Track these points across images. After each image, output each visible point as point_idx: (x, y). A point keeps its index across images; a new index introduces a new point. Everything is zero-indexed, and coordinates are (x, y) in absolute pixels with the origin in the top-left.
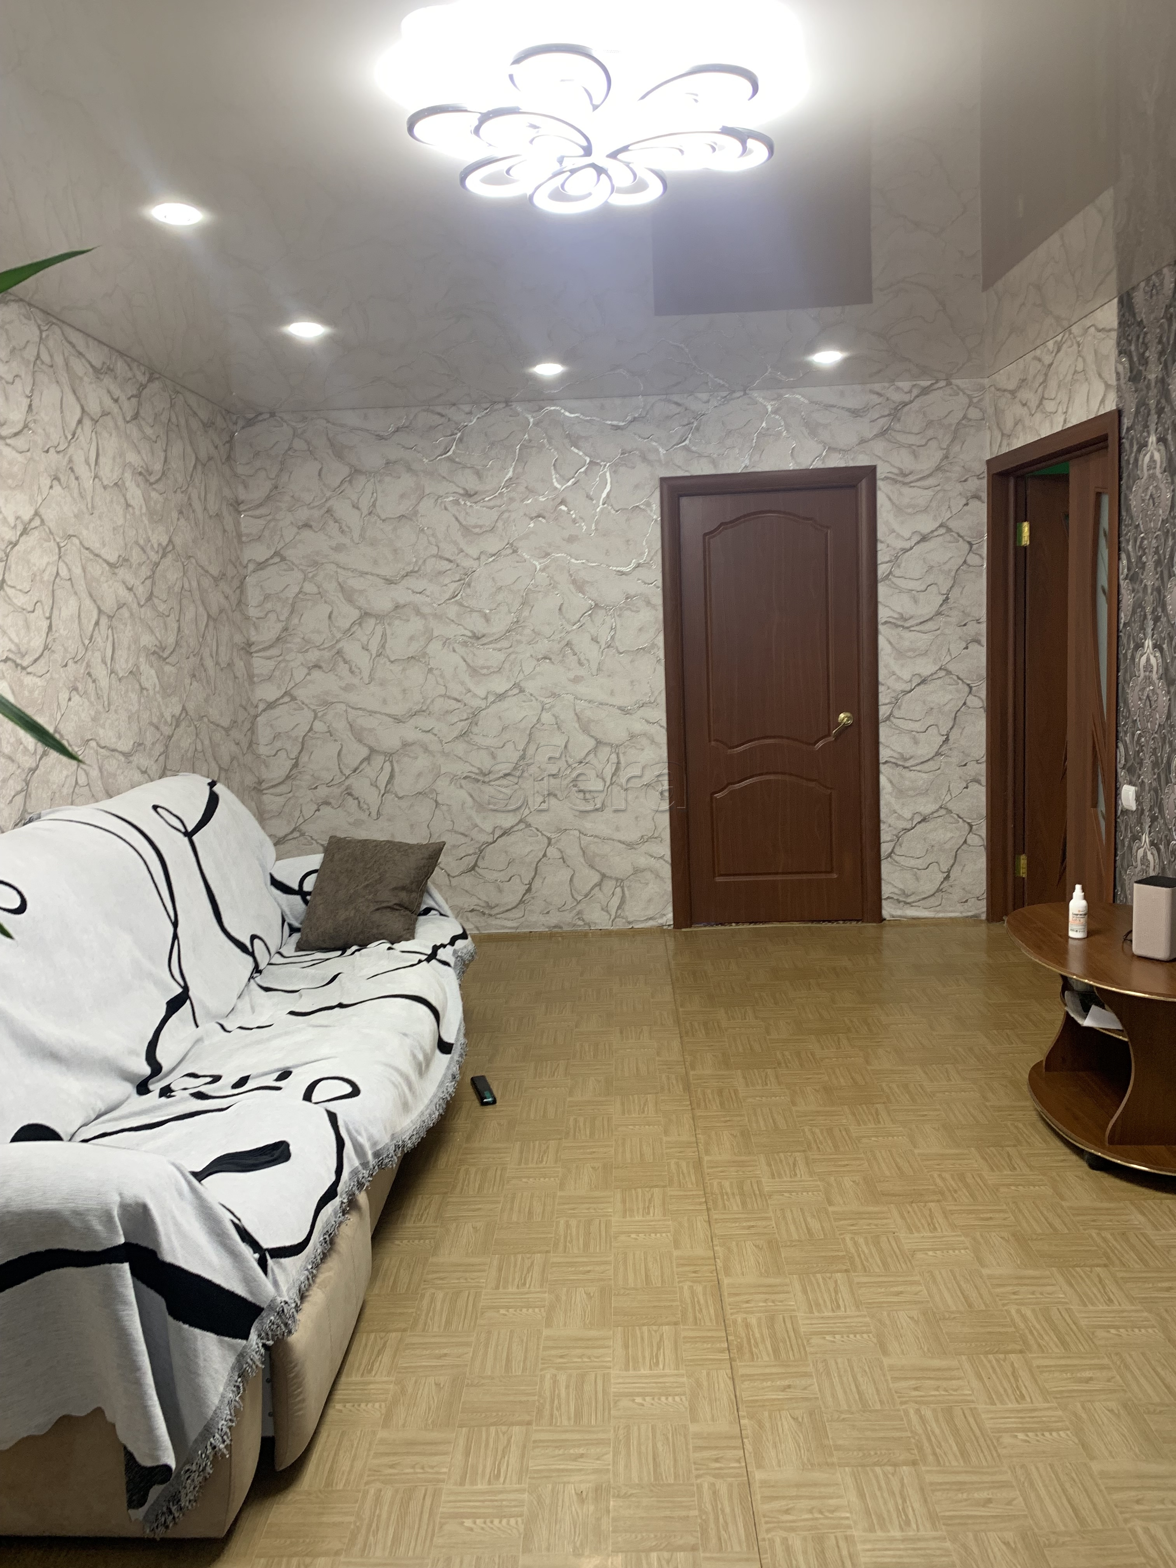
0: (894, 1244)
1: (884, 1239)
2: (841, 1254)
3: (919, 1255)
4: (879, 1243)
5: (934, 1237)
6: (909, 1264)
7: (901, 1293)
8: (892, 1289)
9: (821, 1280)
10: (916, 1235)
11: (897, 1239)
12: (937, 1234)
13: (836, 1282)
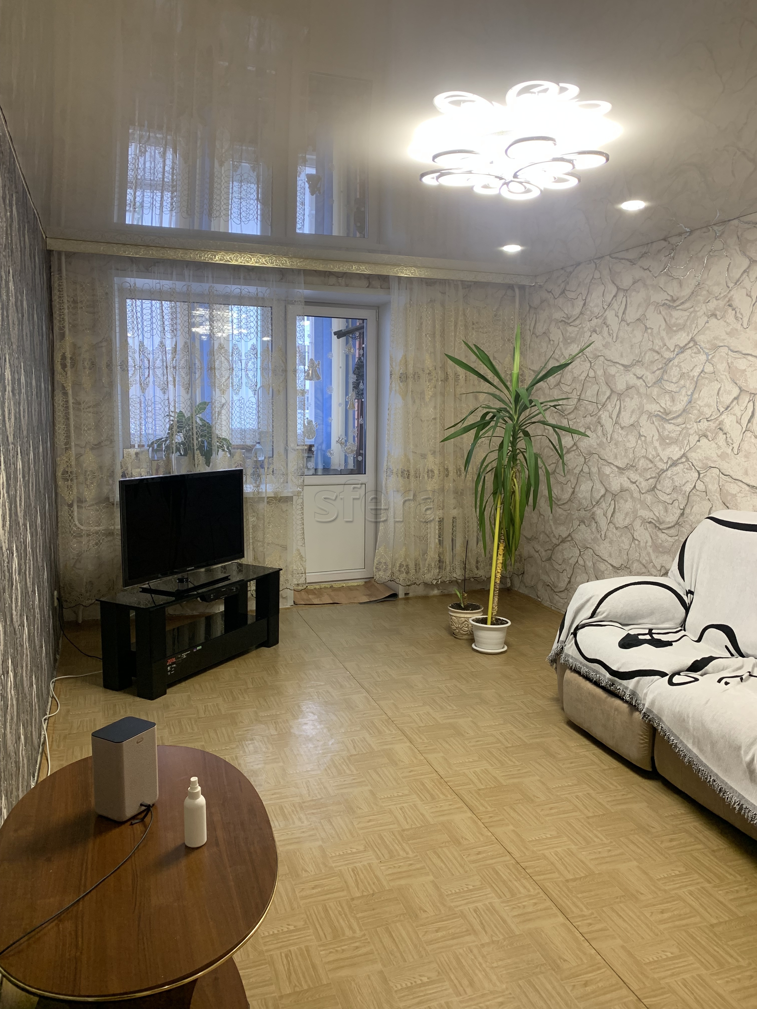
0: (379, 854)
1: (387, 856)
2: (411, 842)
3: (361, 848)
4: (389, 853)
5: (353, 863)
6: (367, 841)
7: (368, 822)
8: (374, 823)
9: (416, 822)
10: (365, 863)
11: (378, 858)
12: (351, 866)
13: (407, 823)
